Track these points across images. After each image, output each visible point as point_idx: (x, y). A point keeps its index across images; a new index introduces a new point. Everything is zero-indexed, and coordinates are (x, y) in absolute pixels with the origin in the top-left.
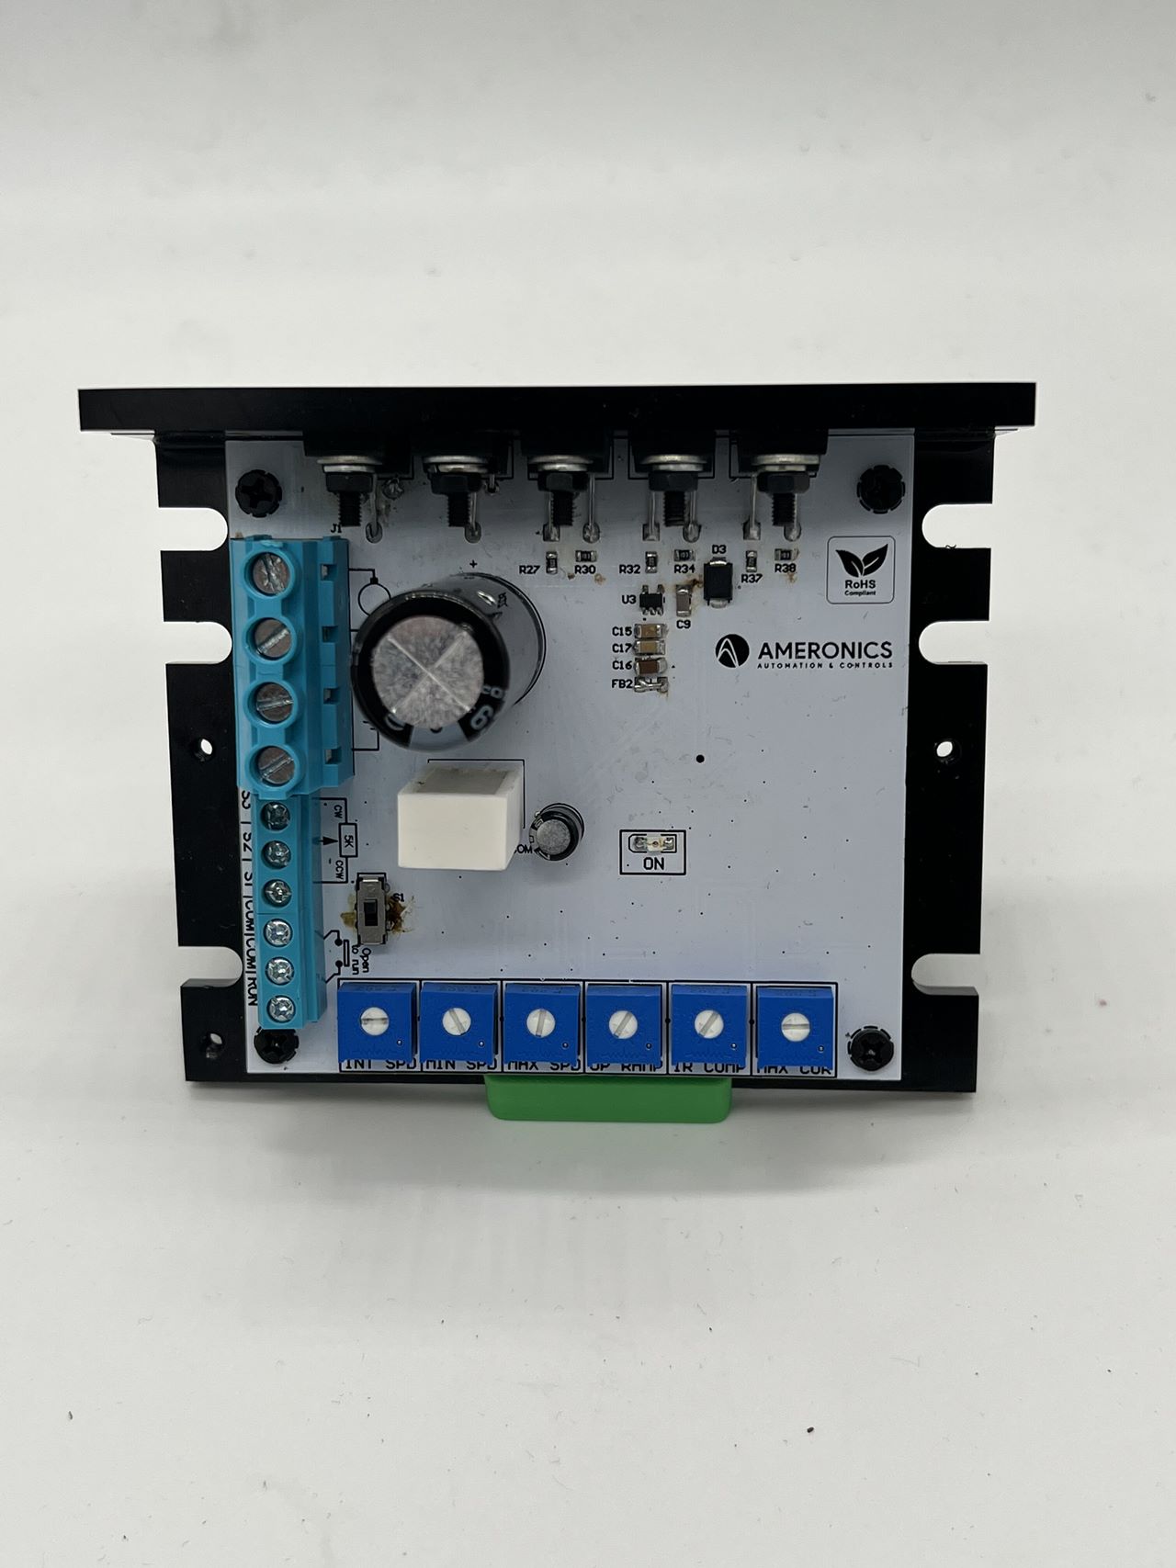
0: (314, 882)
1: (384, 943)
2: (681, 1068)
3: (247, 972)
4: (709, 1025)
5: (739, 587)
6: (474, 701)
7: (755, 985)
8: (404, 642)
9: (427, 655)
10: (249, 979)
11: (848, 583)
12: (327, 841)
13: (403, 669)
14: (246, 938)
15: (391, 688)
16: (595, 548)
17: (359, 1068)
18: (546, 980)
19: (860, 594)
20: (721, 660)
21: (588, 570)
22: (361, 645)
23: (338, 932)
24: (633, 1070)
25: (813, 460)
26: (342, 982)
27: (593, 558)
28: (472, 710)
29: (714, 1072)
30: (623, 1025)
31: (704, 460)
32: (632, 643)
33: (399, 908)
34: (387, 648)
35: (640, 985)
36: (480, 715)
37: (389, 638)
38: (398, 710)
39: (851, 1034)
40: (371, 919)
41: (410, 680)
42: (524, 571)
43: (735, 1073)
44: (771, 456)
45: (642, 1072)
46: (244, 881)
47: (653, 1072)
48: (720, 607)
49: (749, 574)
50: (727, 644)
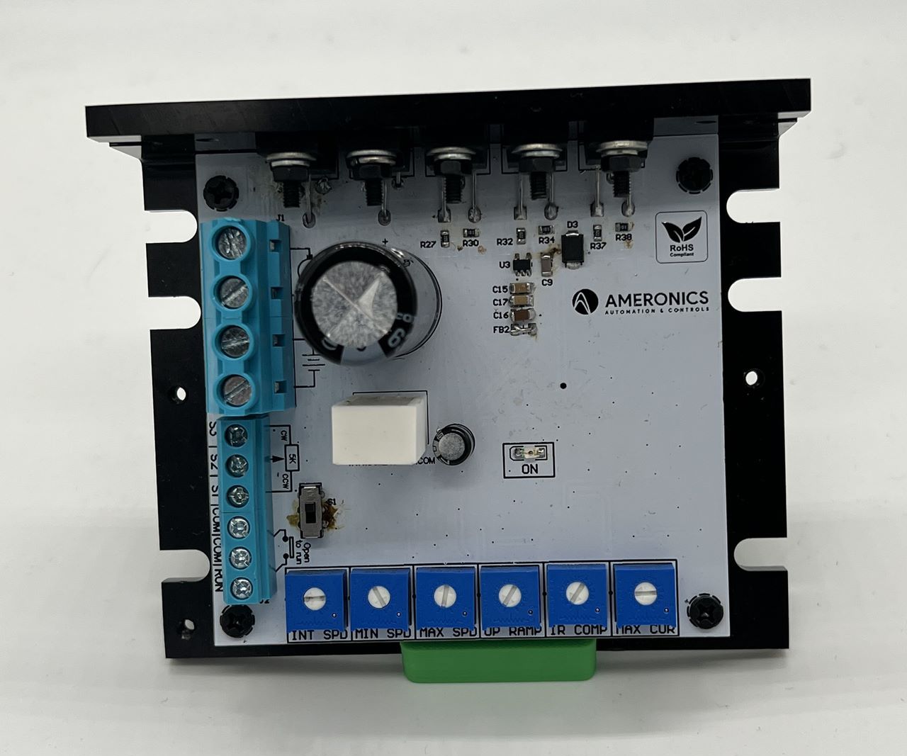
0: (267, 492)
1: (321, 536)
2: (556, 631)
3: (214, 565)
4: (577, 594)
5: (589, 253)
6: (390, 326)
7: (612, 563)
8: (336, 281)
9: (354, 291)
10: (216, 570)
11: (672, 248)
12: (276, 459)
13: (335, 302)
14: (213, 538)
15: (326, 318)
16: (477, 226)
17: (303, 640)
18: (448, 564)
19: (682, 255)
20: (576, 309)
21: (473, 243)
22: (303, 285)
23: (285, 531)
24: (519, 634)
25: (642, 145)
26: (288, 570)
27: (476, 234)
28: (389, 332)
29: (583, 635)
30: (510, 596)
31: (559, 148)
32: (508, 298)
33: (332, 511)
34: (322, 286)
35: (521, 565)
36: (395, 336)
37: (324, 279)
38: (332, 335)
39: (689, 601)
40: (311, 518)
41: (340, 311)
42: (424, 246)
43: (599, 635)
44: (612, 143)
45: (525, 636)
46: (211, 493)
47: (534, 636)
48: (574, 268)
49: (596, 243)
50: (581, 296)
